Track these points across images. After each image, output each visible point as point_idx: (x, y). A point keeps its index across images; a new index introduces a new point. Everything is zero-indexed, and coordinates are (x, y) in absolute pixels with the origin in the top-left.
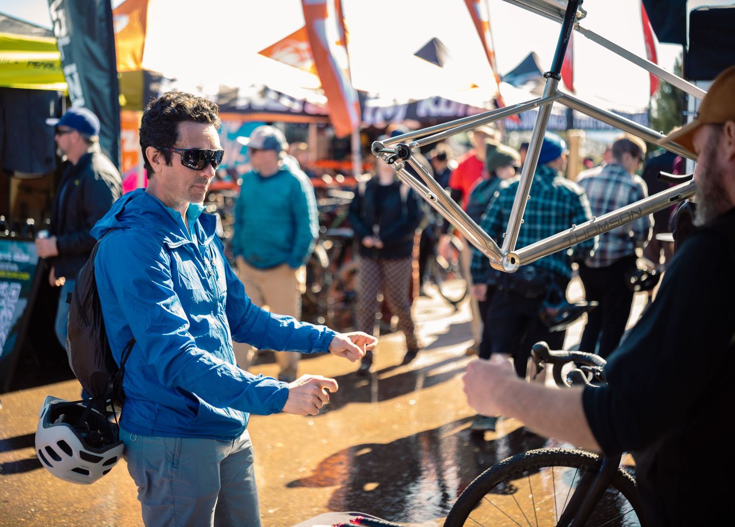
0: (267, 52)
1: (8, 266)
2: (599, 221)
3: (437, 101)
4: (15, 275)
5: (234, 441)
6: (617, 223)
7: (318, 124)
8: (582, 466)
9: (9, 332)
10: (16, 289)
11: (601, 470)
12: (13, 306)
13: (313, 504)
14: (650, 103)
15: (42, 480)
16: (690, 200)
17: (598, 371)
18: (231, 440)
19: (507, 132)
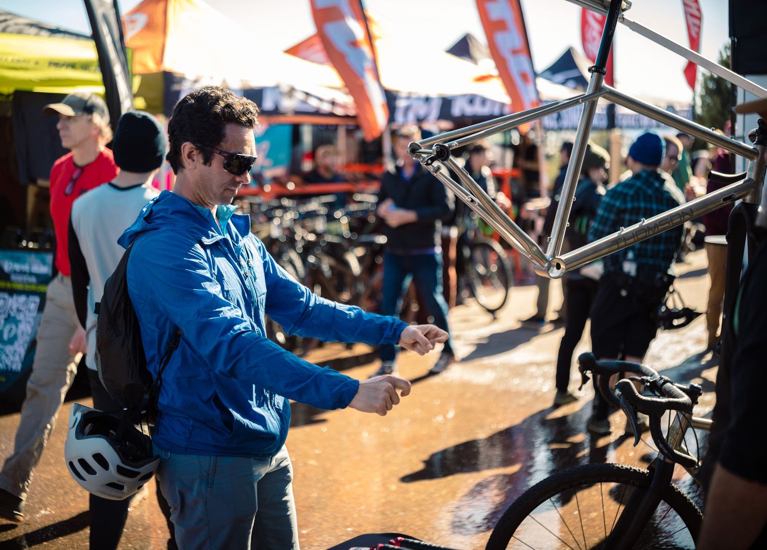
0: (294, 51)
1: (25, 278)
2: (649, 224)
3: (472, 100)
4: (33, 288)
5: (272, 458)
6: (668, 225)
7: (347, 126)
8: (632, 481)
9: (28, 347)
10: (35, 302)
11: (652, 485)
12: (31, 320)
13: (348, 524)
14: (694, 99)
15: (64, 501)
16: (744, 200)
17: (648, 381)
18: (269, 457)
19: (546, 131)
